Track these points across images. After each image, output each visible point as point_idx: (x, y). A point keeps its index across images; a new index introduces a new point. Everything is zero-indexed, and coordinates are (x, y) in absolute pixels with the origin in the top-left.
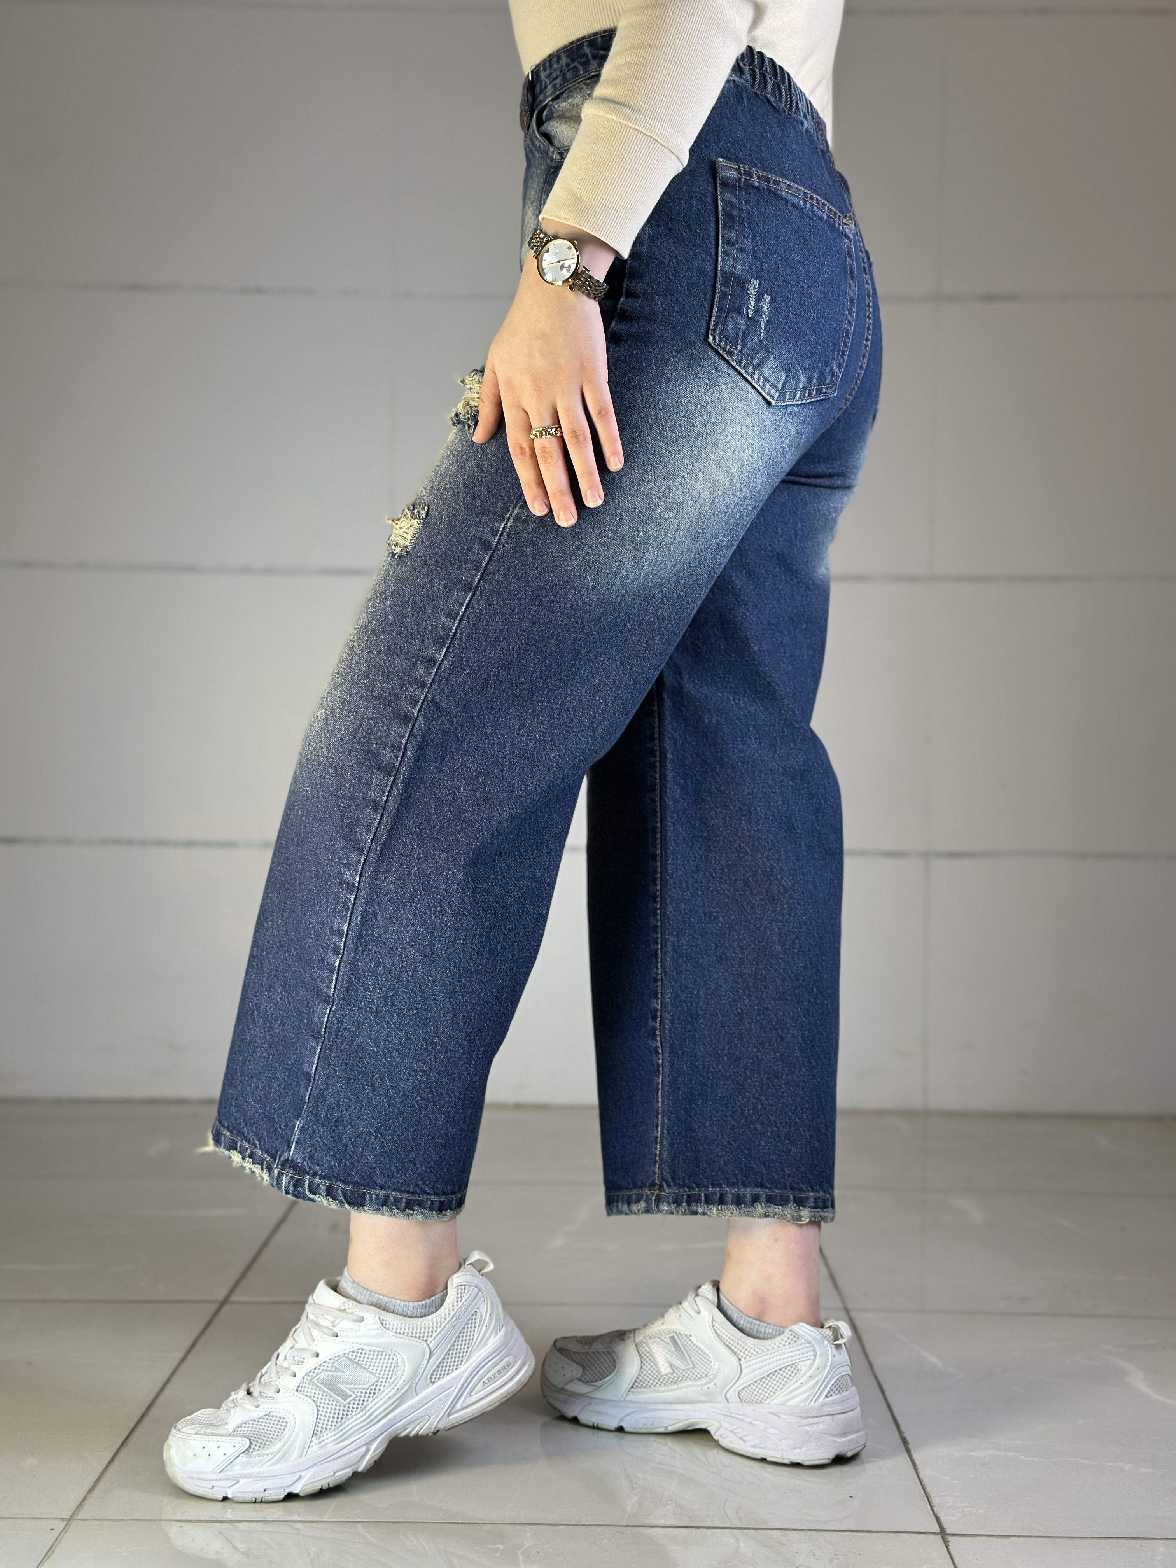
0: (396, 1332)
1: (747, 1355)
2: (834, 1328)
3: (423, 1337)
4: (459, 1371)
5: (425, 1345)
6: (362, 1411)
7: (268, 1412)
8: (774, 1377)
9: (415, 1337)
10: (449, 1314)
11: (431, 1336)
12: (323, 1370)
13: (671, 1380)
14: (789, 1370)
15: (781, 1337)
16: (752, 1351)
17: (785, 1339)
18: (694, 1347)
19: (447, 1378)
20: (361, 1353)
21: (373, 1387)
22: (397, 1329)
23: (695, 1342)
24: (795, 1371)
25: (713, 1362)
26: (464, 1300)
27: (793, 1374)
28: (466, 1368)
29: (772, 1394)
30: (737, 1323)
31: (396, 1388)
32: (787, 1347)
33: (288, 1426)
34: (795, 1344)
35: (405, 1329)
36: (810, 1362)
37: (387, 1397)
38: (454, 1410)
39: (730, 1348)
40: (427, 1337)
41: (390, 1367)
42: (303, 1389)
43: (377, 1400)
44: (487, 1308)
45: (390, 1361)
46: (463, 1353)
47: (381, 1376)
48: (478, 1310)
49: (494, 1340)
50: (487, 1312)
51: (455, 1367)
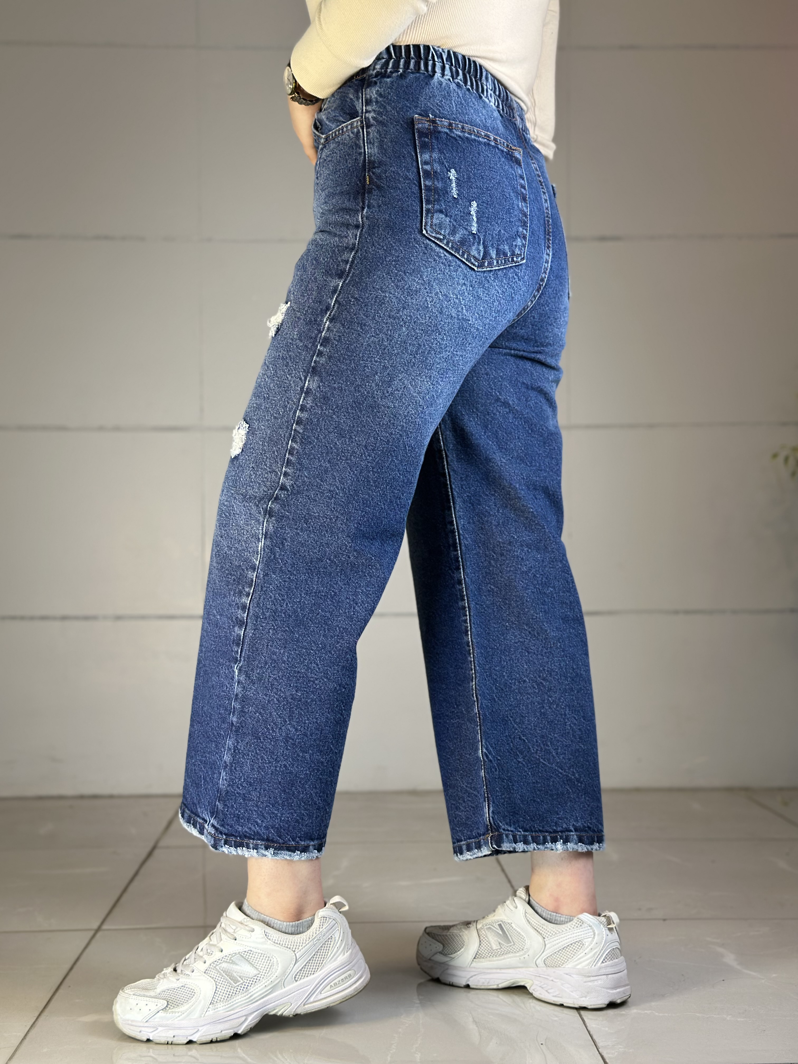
0: (274, 942)
1: (549, 935)
2: (608, 916)
3: (293, 948)
4: (315, 975)
5: (294, 954)
6: (246, 992)
7: (183, 985)
8: (567, 949)
9: (287, 947)
10: (312, 936)
11: (298, 949)
12: (224, 961)
13: (500, 953)
14: (577, 945)
15: (572, 922)
17: (574, 924)
18: (514, 931)
19: (306, 979)
20: (250, 953)
21: (256, 978)
22: (275, 940)
23: (514, 927)
25: (527, 941)
26: (324, 927)
28: (320, 974)
29: (566, 961)
30: (542, 914)
31: (270, 980)
32: (575, 929)
33: (196, 994)
35: (281, 941)
37: (264, 985)
38: (309, 1001)
40: (295, 948)
41: (268, 966)
42: (209, 972)
43: (256, 987)
44: (340, 935)
45: (269, 961)
46: (319, 963)
47: (261, 971)
48: (333, 936)
49: (342, 958)
50: (339, 938)
51: (313, 972)
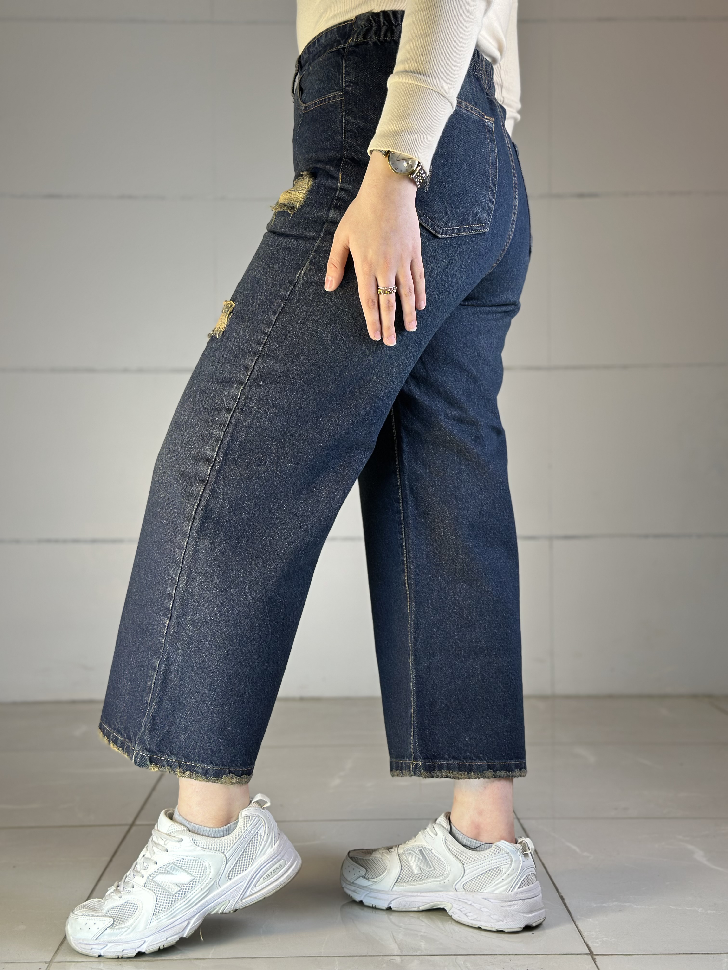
0: (203, 848)
1: (468, 861)
2: (524, 843)
3: (221, 850)
4: (247, 871)
5: (223, 855)
6: (184, 898)
7: (127, 900)
8: (485, 875)
9: (216, 850)
10: (239, 835)
11: (227, 849)
12: (160, 872)
13: (420, 877)
14: (495, 871)
15: (490, 849)
16: (471, 859)
17: (492, 851)
18: (434, 857)
19: (240, 876)
20: (183, 861)
22: (204, 845)
23: (435, 853)
24: (499, 872)
25: (446, 866)
26: (248, 825)
27: (497, 874)
28: (252, 869)
29: (484, 886)
30: (462, 842)
31: (205, 883)
32: (493, 856)
33: (138, 908)
34: (499, 854)
35: (209, 845)
36: (508, 865)
37: (200, 889)
38: (244, 897)
39: (457, 857)
40: (224, 850)
41: (202, 870)
42: (148, 885)
43: (193, 891)
44: (265, 830)
45: (201, 866)
46: (250, 859)
47: (196, 876)
48: (259, 832)
49: (270, 851)
50: (265, 832)
51: (245, 869)
